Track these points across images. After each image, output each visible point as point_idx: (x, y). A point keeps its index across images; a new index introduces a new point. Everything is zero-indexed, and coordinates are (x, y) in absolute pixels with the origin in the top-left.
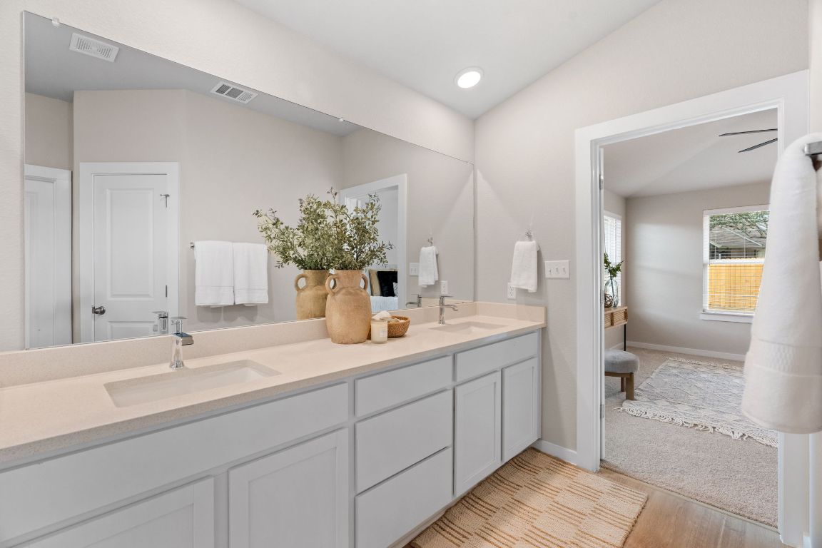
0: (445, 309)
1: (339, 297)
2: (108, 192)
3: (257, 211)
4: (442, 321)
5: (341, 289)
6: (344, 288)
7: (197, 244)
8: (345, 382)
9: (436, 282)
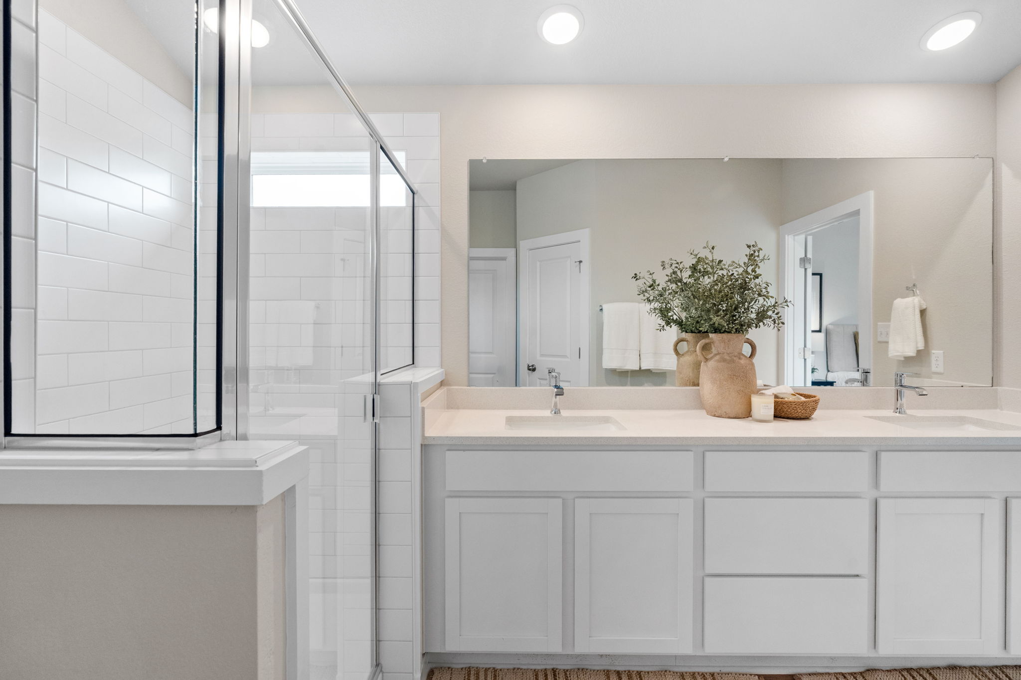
0: (906, 392)
1: (711, 363)
2: (538, 264)
3: (636, 274)
4: (898, 410)
5: (716, 355)
6: (719, 354)
7: (605, 307)
8: (692, 451)
9: (919, 352)
